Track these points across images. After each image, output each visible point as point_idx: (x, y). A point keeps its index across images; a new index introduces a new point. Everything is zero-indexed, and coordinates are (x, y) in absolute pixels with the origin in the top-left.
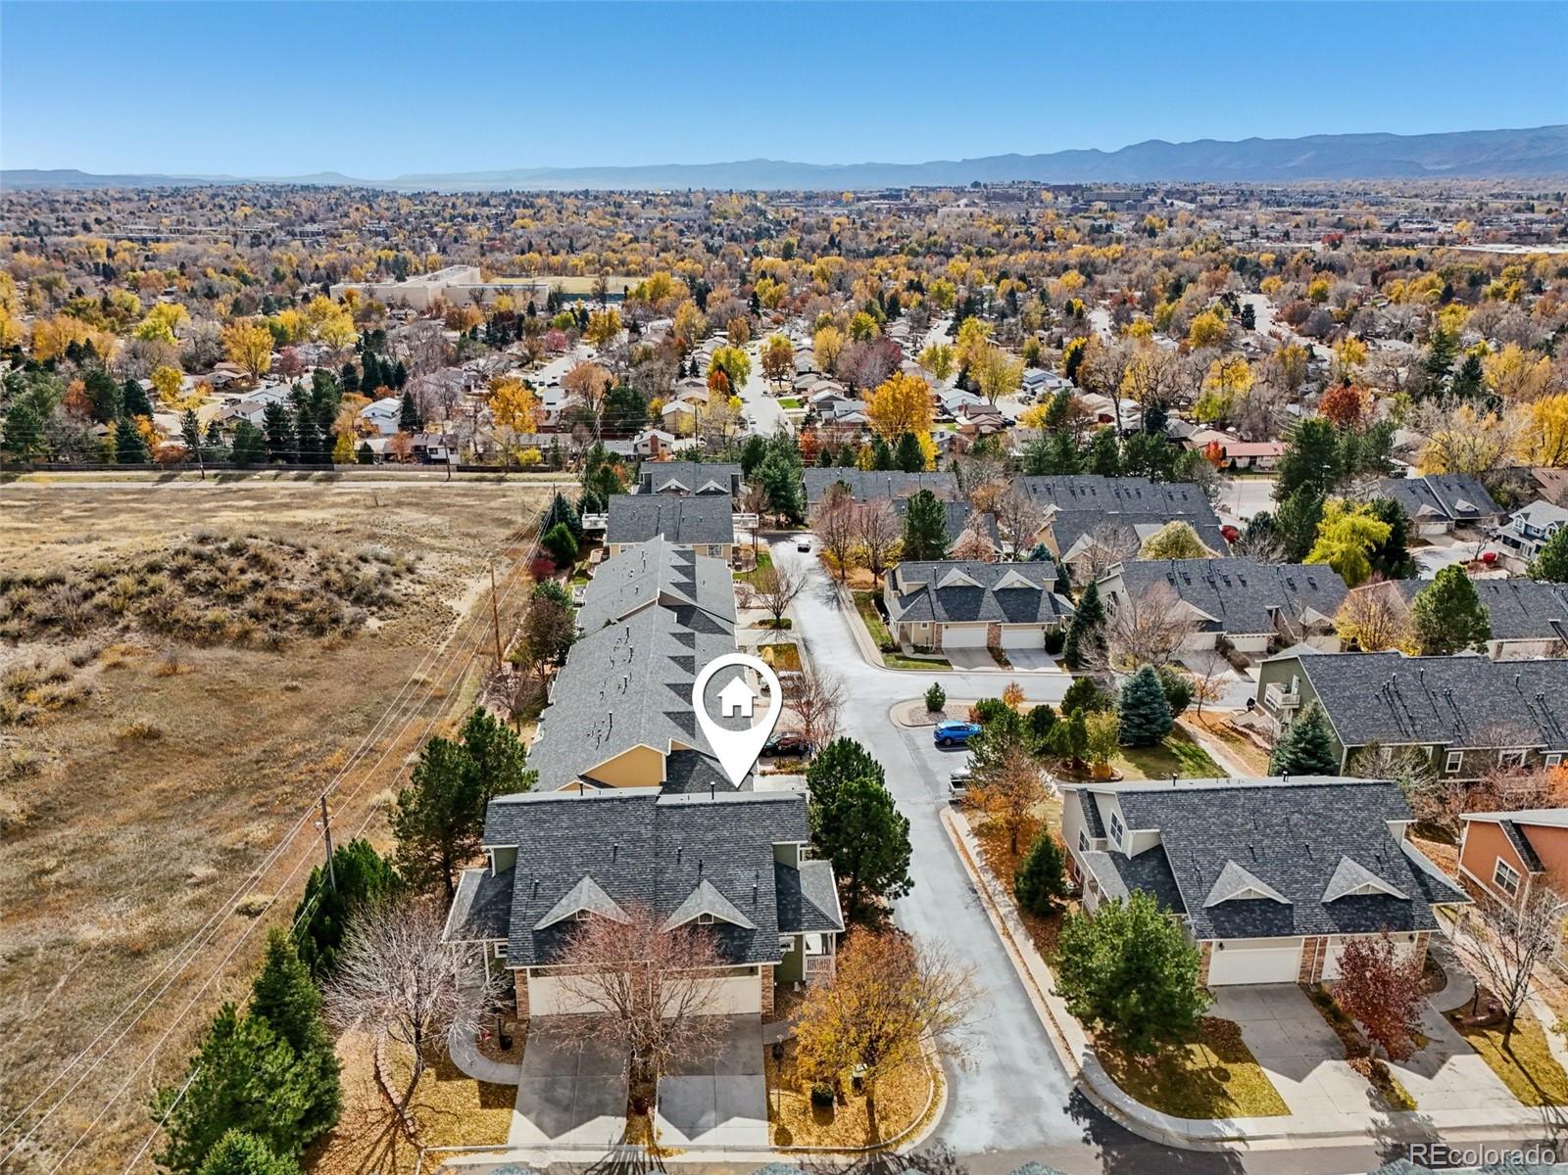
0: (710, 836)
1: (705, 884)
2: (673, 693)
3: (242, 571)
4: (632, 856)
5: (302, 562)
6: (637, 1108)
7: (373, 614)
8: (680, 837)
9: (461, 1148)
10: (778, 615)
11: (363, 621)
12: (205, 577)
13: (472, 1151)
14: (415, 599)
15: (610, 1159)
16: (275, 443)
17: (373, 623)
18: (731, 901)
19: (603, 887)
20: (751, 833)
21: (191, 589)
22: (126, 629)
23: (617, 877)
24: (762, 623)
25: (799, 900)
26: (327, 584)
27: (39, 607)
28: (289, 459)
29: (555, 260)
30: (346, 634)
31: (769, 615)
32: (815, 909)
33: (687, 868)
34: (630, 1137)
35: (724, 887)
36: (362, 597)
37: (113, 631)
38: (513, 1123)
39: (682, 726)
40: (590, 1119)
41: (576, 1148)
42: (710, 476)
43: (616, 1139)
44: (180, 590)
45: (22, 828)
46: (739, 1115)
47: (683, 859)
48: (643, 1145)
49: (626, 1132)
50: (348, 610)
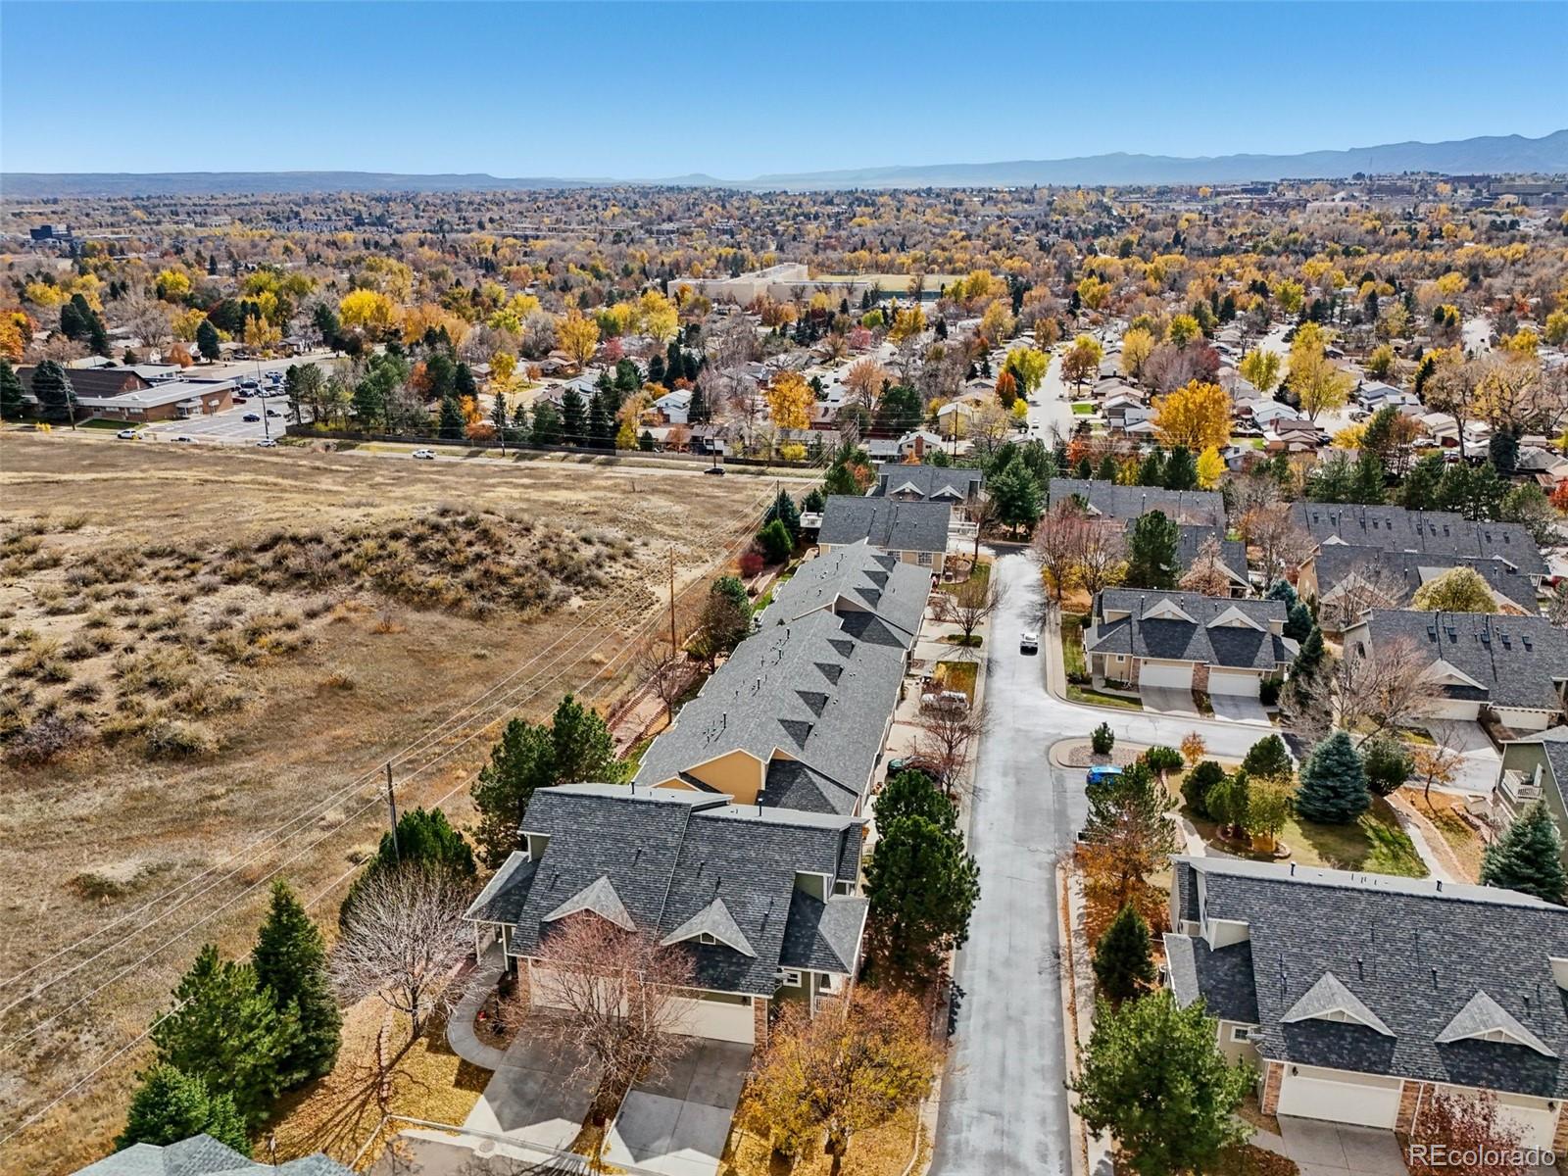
0: (736, 854)
1: (718, 902)
2: (801, 701)
3: (470, 544)
4: (652, 862)
5: (526, 540)
6: (595, 1119)
7: (578, 593)
8: (706, 850)
9: (420, 1121)
10: (968, 631)
11: (566, 598)
12: (437, 546)
13: (429, 1126)
14: (620, 582)
15: (550, 1164)
16: (569, 426)
17: (576, 602)
18: (739, 924)
19: (617, 889)
20: (777, 857)
21: (422, 557)
22: (361, 587)
23: (633, 881)
24: (951, 638)
25: (813, 935)
26: (543, 563)
27: (295, 563)
28: (580, 443)
29: (883, 257)
30: (547, 610)
31: (959, 630)
32: (827, 947)
33: (705, 883)
34: (578, 1146)
35: (736, 908)
36: (574, 577)
37: (349, 589)
38: (476, 1108)
39: (793, 735)
40: (546, 1120)
41: (523, 1146)
42: (947, 481)
43: (565, 1145)
44: (412, 556)
45: (213, 756)
46: (695, 1147)
47: (704, 873)
48: (589, 1156)
49: (577, 1140)
50: (556, 587)
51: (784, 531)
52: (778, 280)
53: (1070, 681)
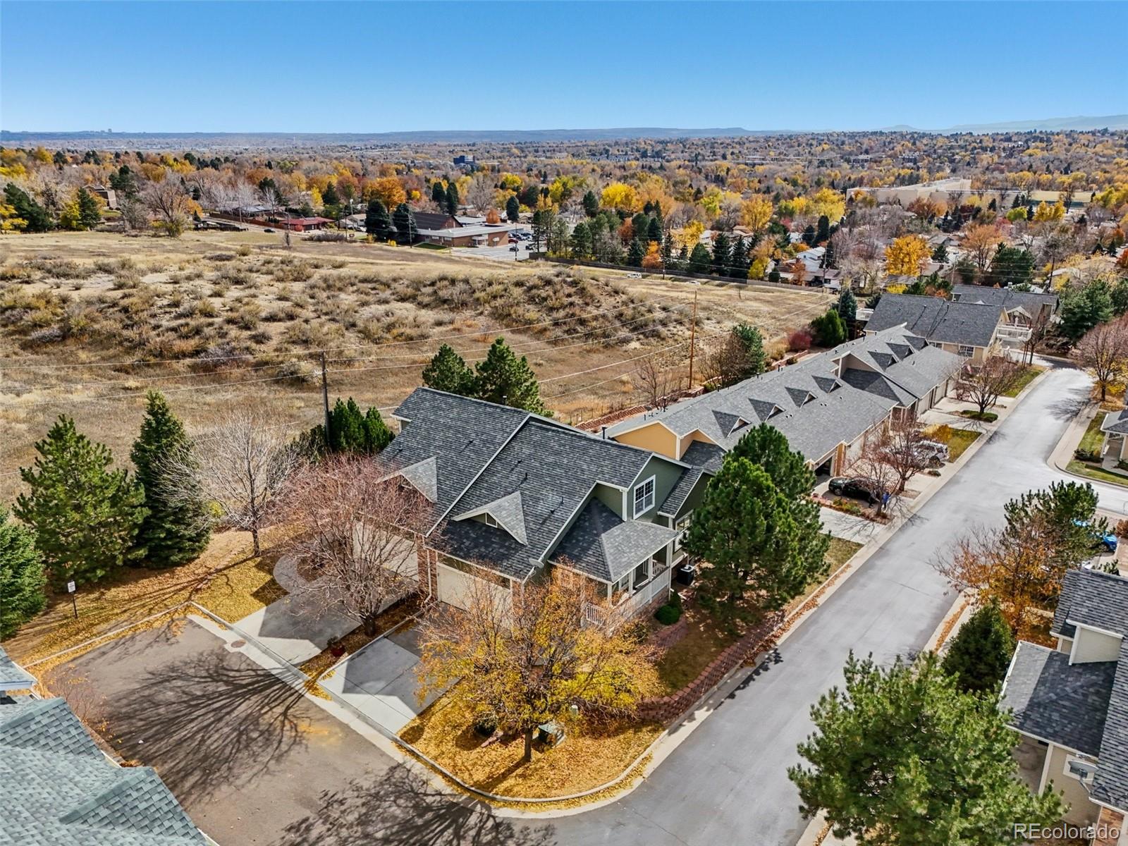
0: (551, 459)
1: (518, 493)
3: (569, 295)
4: (475, 452)
5: (612, 299)
6: (335, 649)
7: (639, 340)
8: (527, 452)
9: (207, 611)
10: (982, 409)
11: (626, 341)
12: (544, 294)
13: (211, 617)
14: (676, 337)
15: (274, 672)
17: (634, 345)
18: (526, 515)
19: (439, 468)
20: (585, 467)
21: (532, 300)
22: (481, 313)
23: (454, 464)
24: (965, 412)
25: (594, 541)
26: (620, 316)
27: (444, 294)
29: (1045, 177)
30: (607, 346)
31: (977, 408)
32: (602, 555)
33: (514, 477)
34: (306, 666)
35: (528, 503)
36: (638, 327)
37: (473, 313)
38: (254, 614)
39: (721, 425)
40: (302, 638)
41: (265, 652)
43: (296, 661)
44: (523, 298)
46: (403, 698)
47: (517, 469)
48: (307, 677)
49: (310, 661)
50: (624, 333)
51: (838, 321)
52: (940, 189)
53: (1077, 458)
